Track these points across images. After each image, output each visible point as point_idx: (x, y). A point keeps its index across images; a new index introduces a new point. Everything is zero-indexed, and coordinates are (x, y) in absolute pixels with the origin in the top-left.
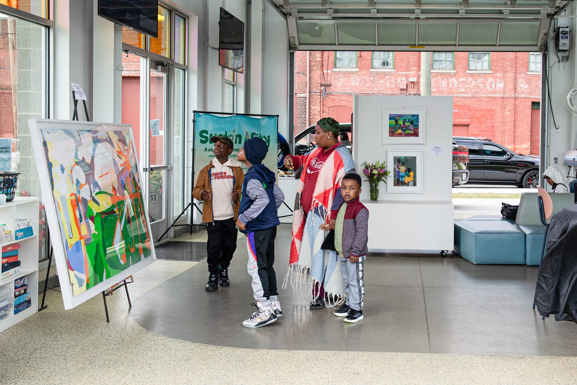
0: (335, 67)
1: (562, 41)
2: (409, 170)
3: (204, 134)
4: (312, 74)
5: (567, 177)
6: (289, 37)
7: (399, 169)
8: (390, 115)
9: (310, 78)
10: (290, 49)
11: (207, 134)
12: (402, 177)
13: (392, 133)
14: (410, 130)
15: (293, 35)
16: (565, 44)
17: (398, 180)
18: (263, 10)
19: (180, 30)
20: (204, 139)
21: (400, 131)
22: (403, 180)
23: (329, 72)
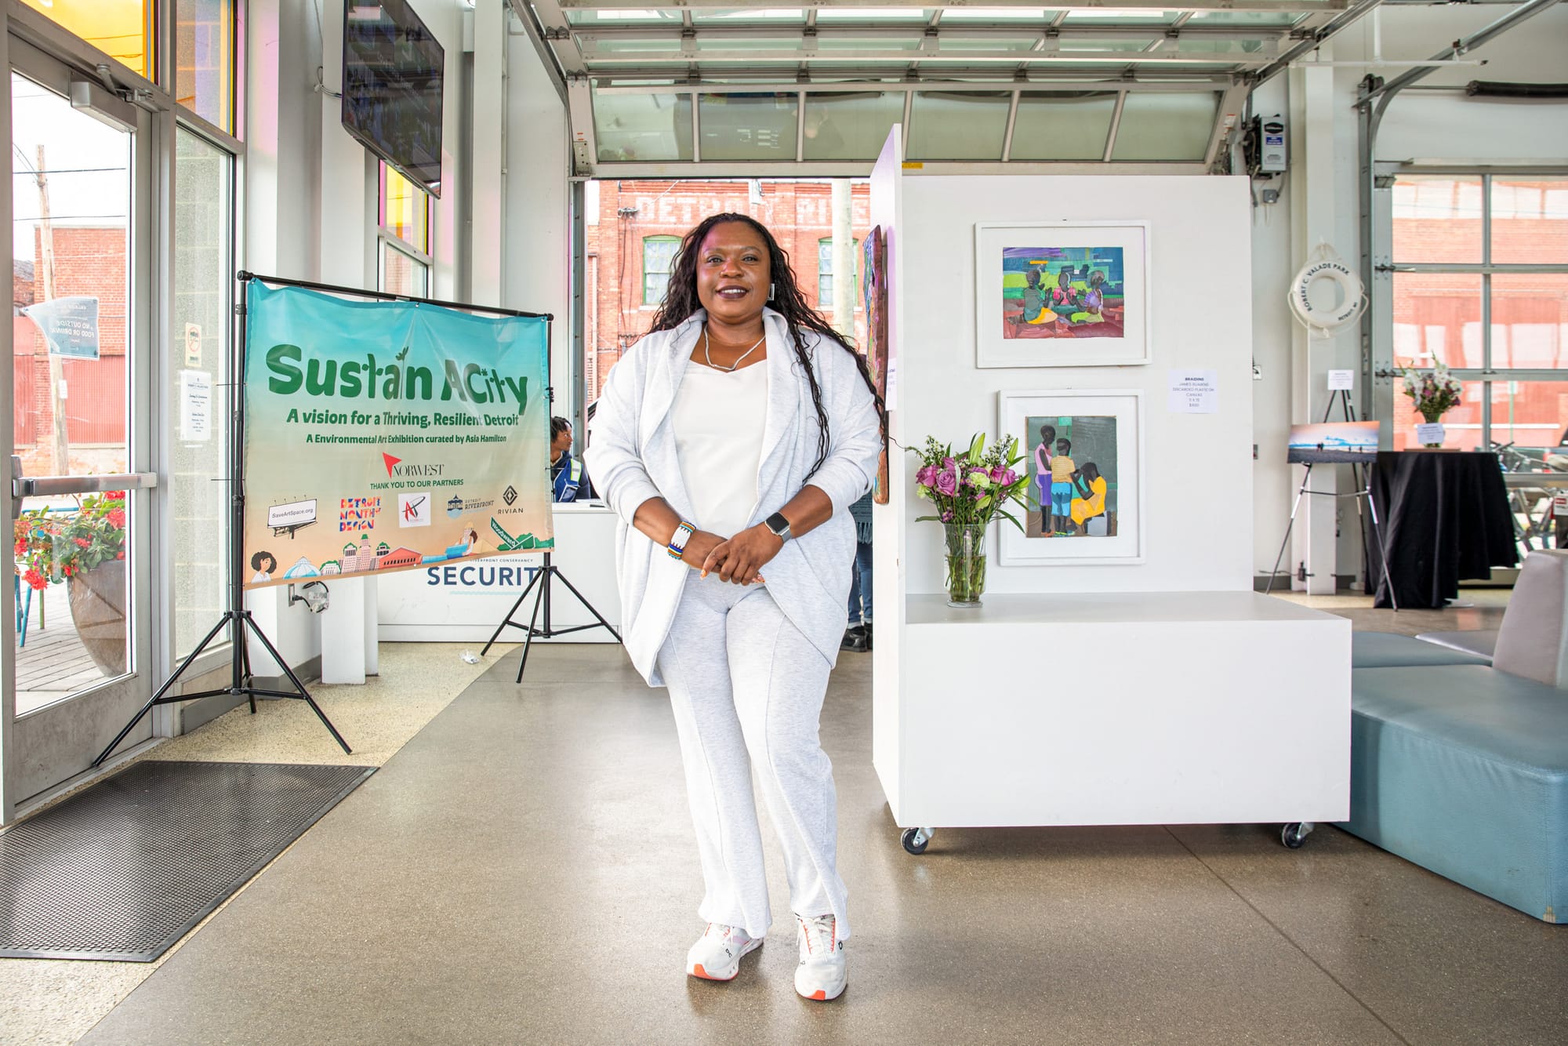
0: (644, 303)
1: (1267, 150)
2: (1088, 471)
3: (286, 361)
4: (602, 316)
5: (1301, 493)
6: (572, 142)
7: (1048, 468)
8: (1006, 250)
9: (598, 324)
10: (574, 174)
11: (299, 359)
12: (1060, 498)
13: (1017, 324)
14: (1091, 310)
15: (582, 136)
16: (1276, 157)
17: (1045, 511)
18: (503, 77)
19: (219, 27)
20: (288, 379)
21: (1048, 316)
22: (1065, 514)
23: (634, 311)
